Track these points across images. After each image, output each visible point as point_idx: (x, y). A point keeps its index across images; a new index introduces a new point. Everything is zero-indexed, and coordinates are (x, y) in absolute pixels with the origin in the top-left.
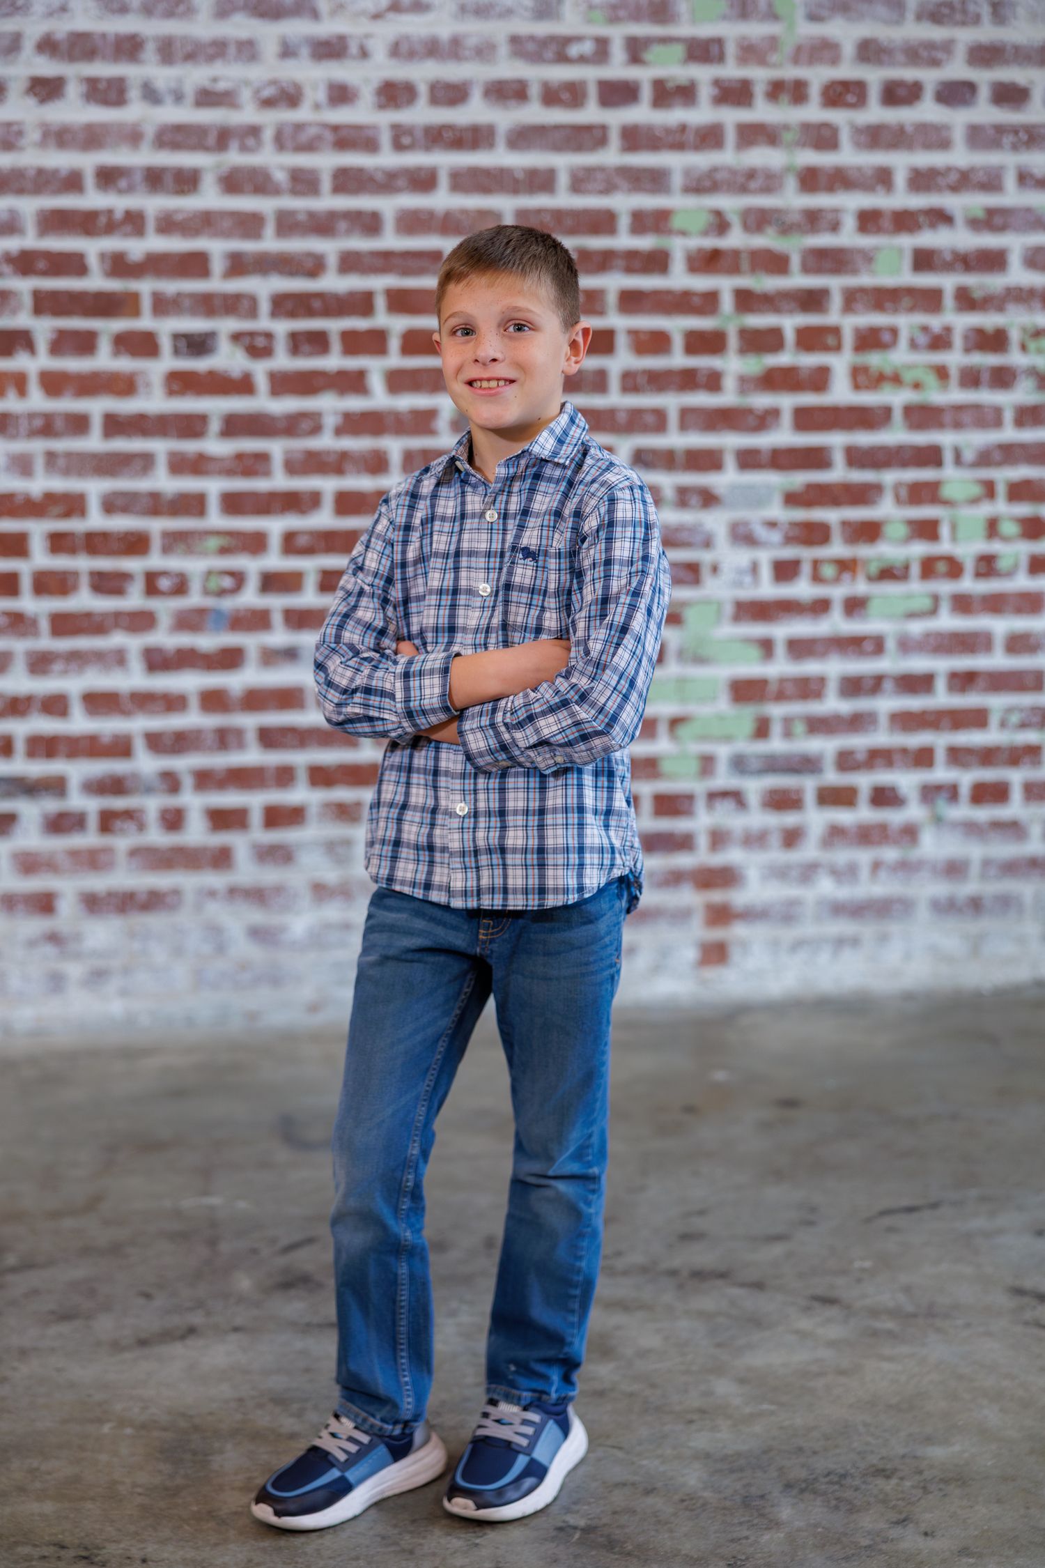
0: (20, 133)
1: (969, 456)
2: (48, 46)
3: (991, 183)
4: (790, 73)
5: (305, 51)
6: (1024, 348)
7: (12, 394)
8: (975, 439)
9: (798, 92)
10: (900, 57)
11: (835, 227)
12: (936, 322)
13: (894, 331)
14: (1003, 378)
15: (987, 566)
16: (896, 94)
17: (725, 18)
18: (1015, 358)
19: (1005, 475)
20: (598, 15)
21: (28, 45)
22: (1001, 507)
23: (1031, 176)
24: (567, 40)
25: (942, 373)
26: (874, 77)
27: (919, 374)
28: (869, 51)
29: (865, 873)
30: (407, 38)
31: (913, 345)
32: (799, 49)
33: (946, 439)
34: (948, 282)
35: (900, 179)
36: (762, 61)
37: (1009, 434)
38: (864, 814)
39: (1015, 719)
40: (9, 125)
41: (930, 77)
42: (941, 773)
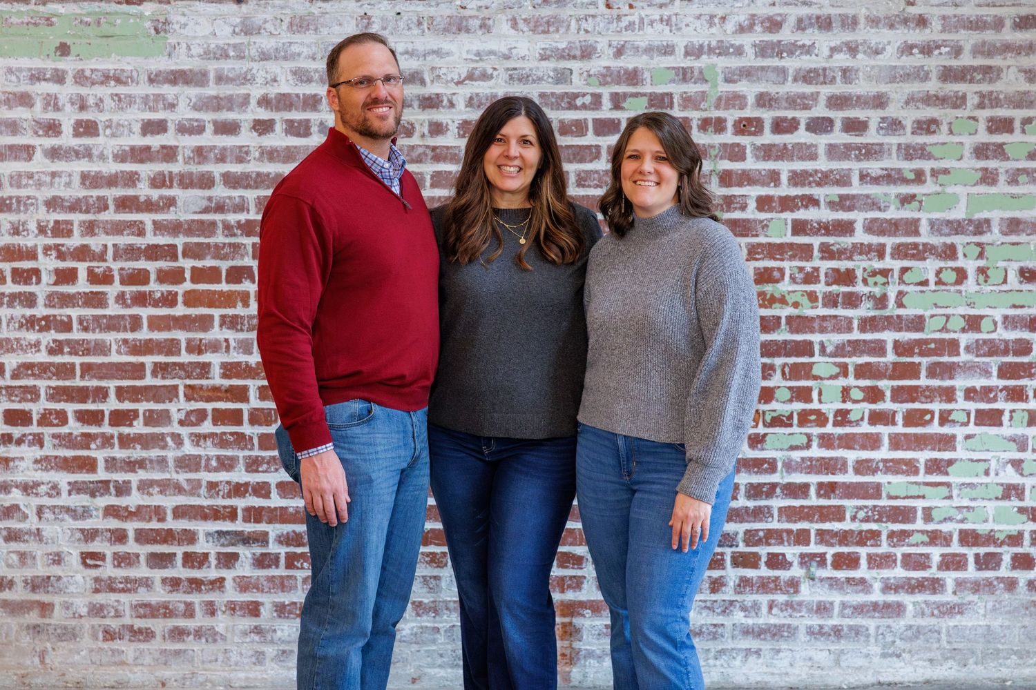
0: (247, 153)
1: (829, 349)
2: (264, 102)
3: (844, 180)
4: (715, 114)
5: (416, 104)
6: (865, 281)
7: (240, 304)
8: (834, 339)
9: (719, 125)
10: (784, 104)
11: (743, 208)
12: (808, 266)
13: (781, 271)
14: (852, 301)
15: (842, 417)
16: (780, 126)
17: (672, 81)
18: (860, 288)
19: (853, 361)
20: (594, 80)
21: (253, 102)
22: (851, 381)
23: (868, 174)
24: (576, 96)
25: (812, 297)
26: (767, 116)
27: (797, 297)
28: (764, 100)
29: (764, 609)
30: (477, 95)
31: (793, 280)
32: (720, 99)
33: (816, 338)
34: (816, 241)
35: (784, 178)
36: (697, 108)
37: (856, 335)
38: (764, 571)
39: (861, 514)
40: (241, 147)
41: (803, 116)
42: (813, 548)
